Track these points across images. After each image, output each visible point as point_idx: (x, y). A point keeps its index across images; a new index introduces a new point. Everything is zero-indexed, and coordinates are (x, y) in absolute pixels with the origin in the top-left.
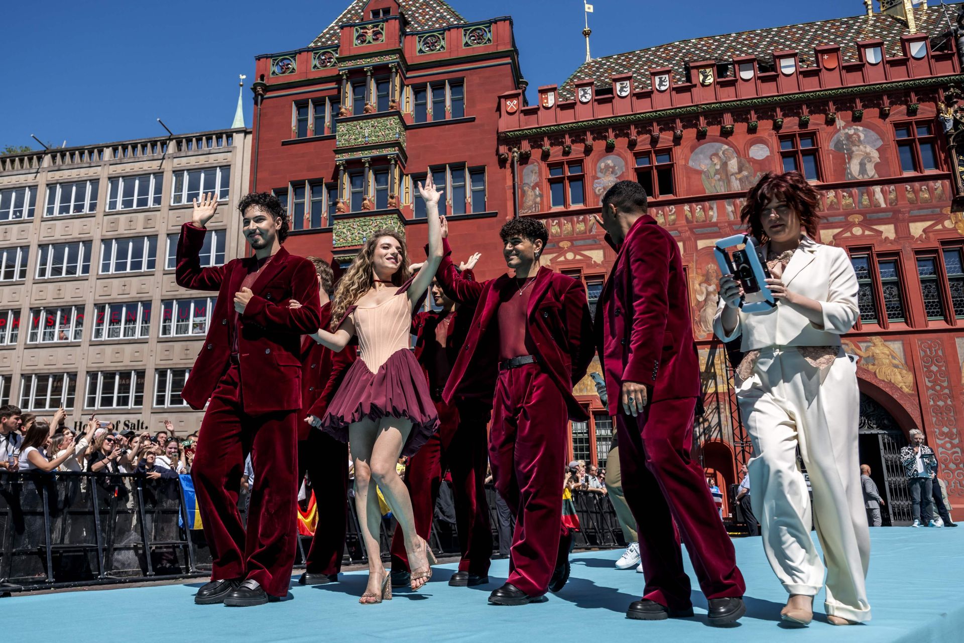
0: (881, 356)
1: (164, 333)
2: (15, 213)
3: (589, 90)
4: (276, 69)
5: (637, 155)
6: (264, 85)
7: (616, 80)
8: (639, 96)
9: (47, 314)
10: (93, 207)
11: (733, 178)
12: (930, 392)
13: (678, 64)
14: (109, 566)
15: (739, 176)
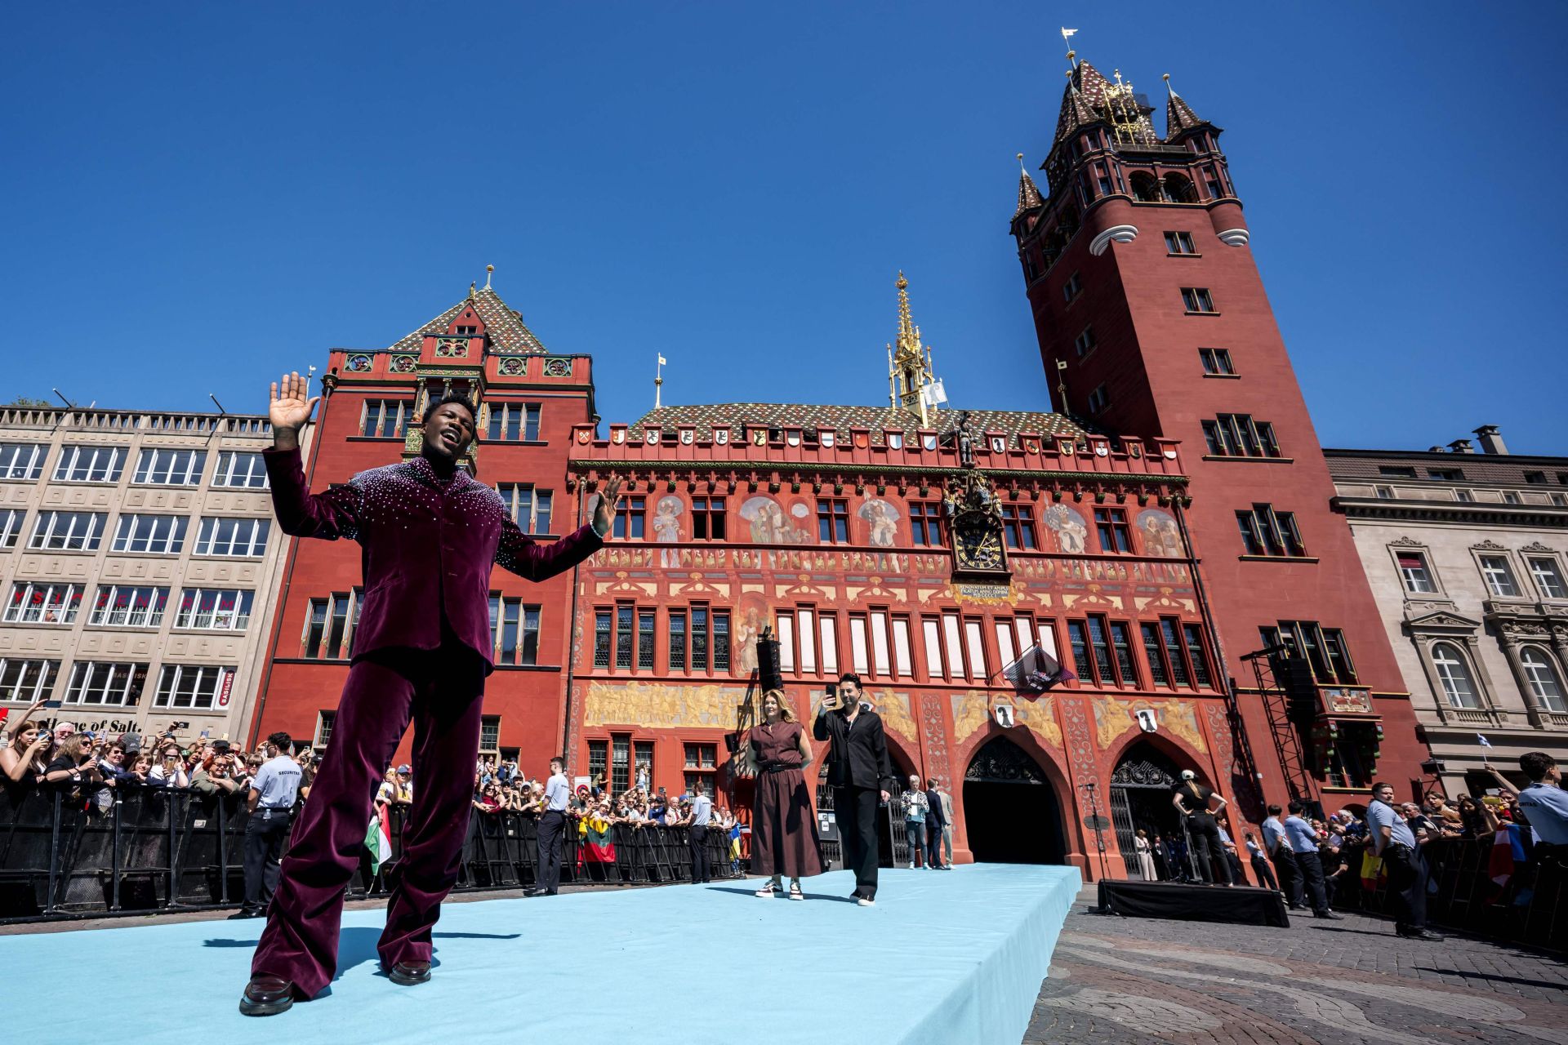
0: (891, 706)
1: (180, 624)
2: (15, 471)
3: (656, 433)
4: (351, 365)
5: (696, 499)
6: (336, 378)
7: (682, 428)
8: (701, 446)
9: (34, 589)
10: (115, 477)
11: (777, 531)
12: (930, 742)
13: (736, 423)
14: (60, 898)
15: (782, 530)
